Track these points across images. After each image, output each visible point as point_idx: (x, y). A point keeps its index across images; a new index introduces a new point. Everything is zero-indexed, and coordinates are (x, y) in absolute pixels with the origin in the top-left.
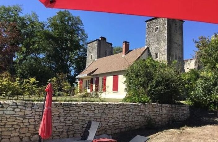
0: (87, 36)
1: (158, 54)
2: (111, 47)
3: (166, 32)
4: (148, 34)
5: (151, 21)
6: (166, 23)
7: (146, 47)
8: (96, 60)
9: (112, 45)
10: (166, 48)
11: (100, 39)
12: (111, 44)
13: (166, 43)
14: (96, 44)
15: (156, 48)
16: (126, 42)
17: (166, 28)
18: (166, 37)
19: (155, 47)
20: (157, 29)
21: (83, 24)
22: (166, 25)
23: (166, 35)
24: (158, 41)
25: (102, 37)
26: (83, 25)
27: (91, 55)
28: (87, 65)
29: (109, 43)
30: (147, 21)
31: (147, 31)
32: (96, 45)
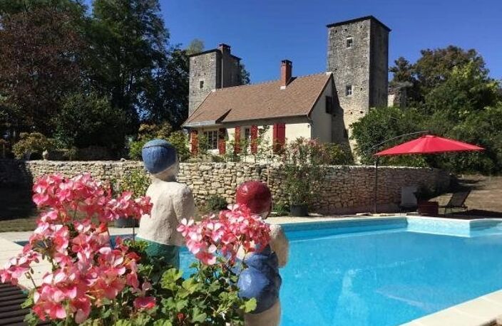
0: (169, 34)
1: (353, 87)
2: (238, 64)
3: (368, 49)
4: (331, 49)
5: (339, 28)
6: (367, 34)
7: (329, 74)
8: (214, 91)
9: (241, 61)
10: (368, 77)
11: (221, 48)
12: (239, 60)
13: (368, 70)
14: (211, 59)
15: (348, 76)
16: (287, 61)
17: (368, 42)
18: (368, 59)
19: (346, 74)
20: (350, 42)
21: (161, 8)
22: (369, 38)
23: (368, 56)
24: (353, 64)
25: (224, 46)
26: (160, 10)
27: (201, 80)
28: (190, 100)
29: (235, 57)
30: (329, 26)
31: (329, 45)
32: (214, 60)
